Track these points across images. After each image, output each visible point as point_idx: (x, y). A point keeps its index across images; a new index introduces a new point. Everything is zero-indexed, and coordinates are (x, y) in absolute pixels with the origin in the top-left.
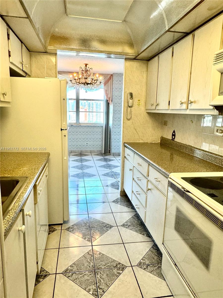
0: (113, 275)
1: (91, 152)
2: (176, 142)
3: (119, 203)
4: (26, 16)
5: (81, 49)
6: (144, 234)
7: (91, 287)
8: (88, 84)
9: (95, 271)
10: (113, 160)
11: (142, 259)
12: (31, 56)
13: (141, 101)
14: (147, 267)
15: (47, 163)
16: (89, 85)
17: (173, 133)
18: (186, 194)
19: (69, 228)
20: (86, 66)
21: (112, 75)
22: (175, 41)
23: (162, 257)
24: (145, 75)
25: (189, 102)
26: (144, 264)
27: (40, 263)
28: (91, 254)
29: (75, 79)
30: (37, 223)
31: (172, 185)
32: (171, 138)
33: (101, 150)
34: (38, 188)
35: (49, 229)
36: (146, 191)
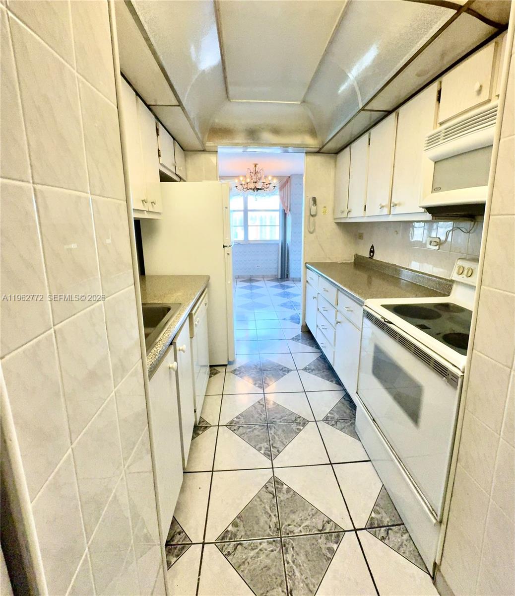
0: (292, 431)
1: (263, 277)
2: (375, 260)
3: (300, 341)
4: (177, 104)
5: (248, 143)
6: (332, 381)
7: (262, 445)
8: (258, 189)
9: (267, 425)
10: (292, 287)
11: (330, 413)
12: (186, 156)
13: (327, 207)
14: (336, 423)
15: (207, 289)
16: (259, 191)
17: (371, 249)
18: (387, 326)
19: (235, 370)
20: (255, 166)
21: (289, 177)
22: (373, 124)
23: (355, 410)
24: (332, 174)
25: (392, 205)
26: (332, 419)
27: (198, 412)
28: (263, 403)
29: (242, 184)
30: (195, 363)
31: (369, 316)
32: (368, 256)
33: (276, 274)
34: (194, 317)
35: (211, 371)
36: (334, 325)
